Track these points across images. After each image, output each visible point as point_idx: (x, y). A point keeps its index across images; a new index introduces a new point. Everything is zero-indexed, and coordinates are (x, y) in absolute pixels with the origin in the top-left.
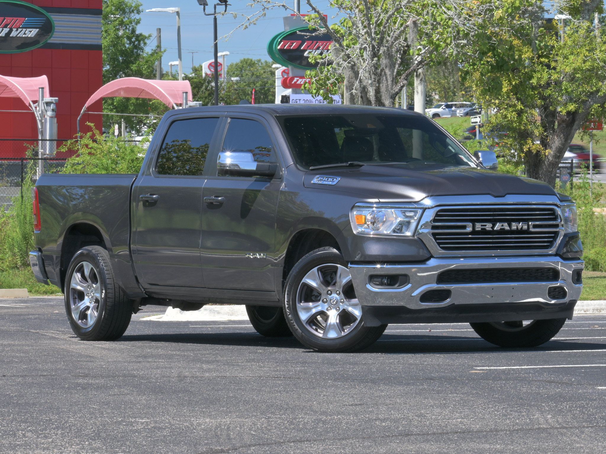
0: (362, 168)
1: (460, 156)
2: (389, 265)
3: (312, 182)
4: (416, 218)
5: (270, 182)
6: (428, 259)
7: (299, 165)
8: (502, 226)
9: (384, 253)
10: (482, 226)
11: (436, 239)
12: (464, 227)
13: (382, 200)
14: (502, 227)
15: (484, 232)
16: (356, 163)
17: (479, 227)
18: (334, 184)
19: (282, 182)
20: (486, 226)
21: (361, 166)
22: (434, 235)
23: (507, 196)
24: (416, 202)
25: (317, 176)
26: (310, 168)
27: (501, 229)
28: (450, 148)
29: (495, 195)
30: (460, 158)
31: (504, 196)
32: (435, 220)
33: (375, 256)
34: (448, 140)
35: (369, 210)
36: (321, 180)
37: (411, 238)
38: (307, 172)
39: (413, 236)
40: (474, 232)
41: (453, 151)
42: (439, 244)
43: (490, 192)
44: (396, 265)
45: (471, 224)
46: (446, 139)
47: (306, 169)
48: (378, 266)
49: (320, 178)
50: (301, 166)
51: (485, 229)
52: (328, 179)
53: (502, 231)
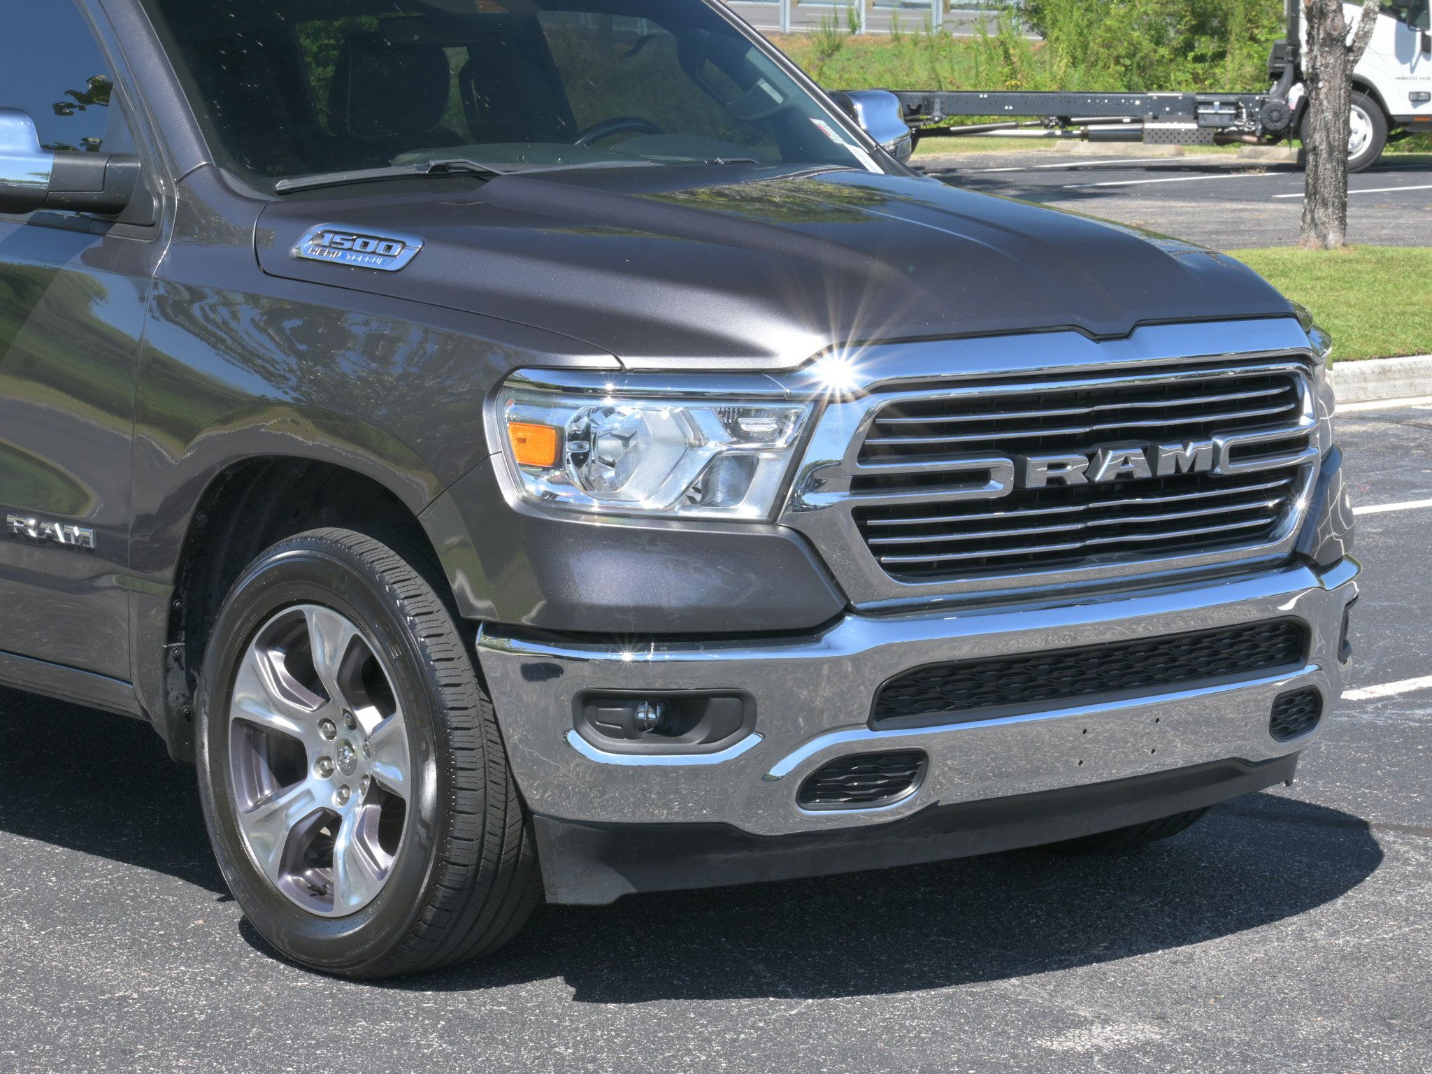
0: (491, 186)
1: (816, 122)
2: (670, 649)
3: (294, 251)
4: (780, 443)
5: (103, 235)
6: (837, 619)
7: (228, 170)
8: (1126, 462)
9: (647, 599)
10: (1052, 466)
11: (867, 532)
12: (981, 477)
13: (631, 362)
14: (1125, 469)
15: (1057, 491)
16: (458, 160)
17: (1039, 471)
18: (393, 266)
19: (157, 240)
20: (1062, 466)
21: (484, 176)
22: (860, 514)
23: (1140, 331)
24: (784, 374)
25: (317, 228)
26: (282, 185)
27: (1119, 475)
28: (765, 87)
29: (1099, 329)
30: (817, 129)
31: (1127, 336)
32: (866, 454)
33: (607, 611)
34: (751, 56)
35: (577, 408)
36: (333, 246)
37: (762, 530)
38: (266, 203)
39: (772, 521)
40: (1020, 497)
41: (778, 98)
42: (877, 551)
43: (1078, 319)
44: (696, 648)
45: (1007, 462)
46: (747, 51)
47: (260, 189)
48: (627, 656)
49: (328, 237)
50: (236, 174)
51: (1060, 480)
52: (366, 244)
53: (1126, 484)
